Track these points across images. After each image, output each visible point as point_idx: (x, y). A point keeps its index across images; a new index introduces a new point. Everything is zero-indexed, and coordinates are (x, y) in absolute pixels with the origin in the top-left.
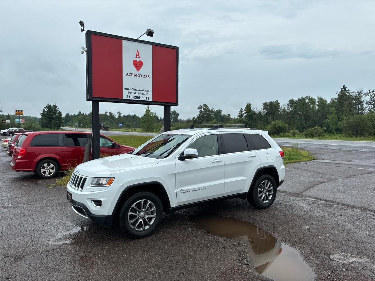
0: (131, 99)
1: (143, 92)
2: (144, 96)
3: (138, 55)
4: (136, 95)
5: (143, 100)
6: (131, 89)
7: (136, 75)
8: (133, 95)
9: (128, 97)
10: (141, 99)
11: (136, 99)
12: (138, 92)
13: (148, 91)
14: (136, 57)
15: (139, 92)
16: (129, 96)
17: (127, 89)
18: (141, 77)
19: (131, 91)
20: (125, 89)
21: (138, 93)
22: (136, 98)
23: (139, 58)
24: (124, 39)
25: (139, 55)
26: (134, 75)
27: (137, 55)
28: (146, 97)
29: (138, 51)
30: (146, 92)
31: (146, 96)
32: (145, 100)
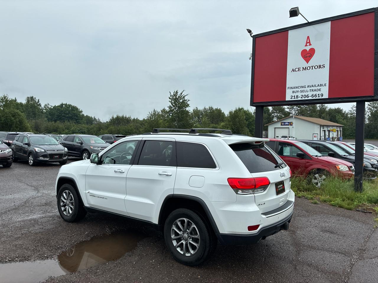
0: (296, 99)
1: (314, 88)
2: (314, 93)
3: (308, 42)
4: (303, 94)
5: (314, 98)
6: (297, 88)
7: (305, 69)
8: (300, 94)
9: (293, 98)
10: (310, 98)
11: (303, 99)
12: (306, 89)
13: (321, 85)
14: (306, 45)
15: (308, 89)
16: (294, 96)
17: (292, 88)
18: (312, 69)
19: (298, 89)
20: (289, 89)
21: (306, 91)
22: (303, 97)
23: (310, 45)
24: (290, 29)
25: (309, 42)
26: (301, 69)
27: (307, 43)
28: (319, 95)
29: (308, 37)
30: (319, 88)
31: (317, 93)
32: (317, 98)
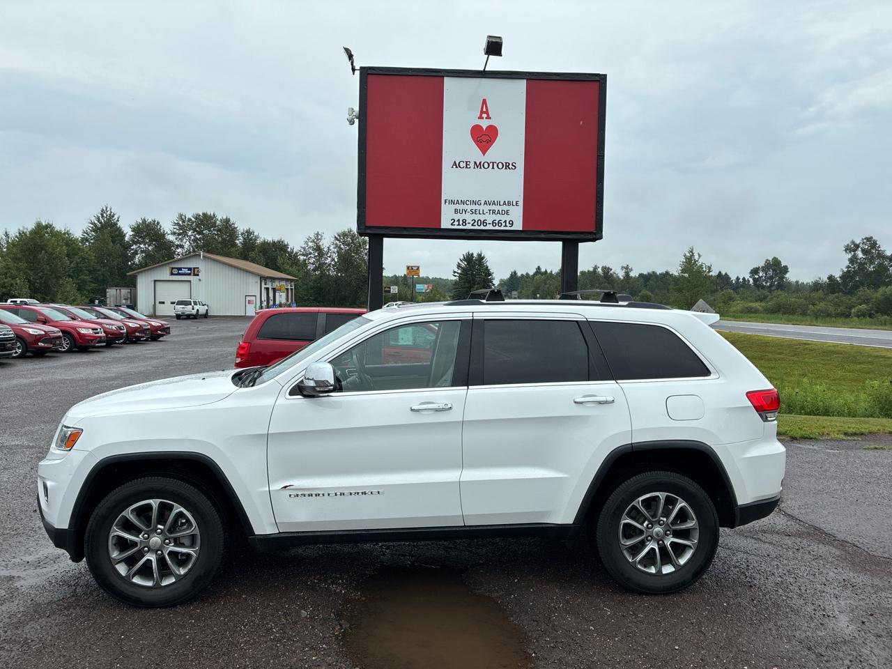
0: (461, 227)
1: (496, 208)
2: (497, 218)
3: (484, 112)
4: (477, 217)
5: (497, 228)
6: (463, 203)
7: (479, 165)
8: (469, 217)
9: (456, 223)
10: (490, 227)
11: (477, 227)
12: (481, 208)
13: (509, 203)
14: (481, 117)
15: (486, 208)
16: (459, 220)
17: (452, 202)
18: (493, 168)
19: (465, 207)
20: (447, 203)
21: (481, 212)
22: (476, 224)
23: (488, 117)
24: (447, 74)
25: (487, 112)
26: (472, 165)
27: (482, 112)
28: (505, 222)
29: (484, 102)
30: (505, 208)
31: (503, 218)
32: (502, 228)
